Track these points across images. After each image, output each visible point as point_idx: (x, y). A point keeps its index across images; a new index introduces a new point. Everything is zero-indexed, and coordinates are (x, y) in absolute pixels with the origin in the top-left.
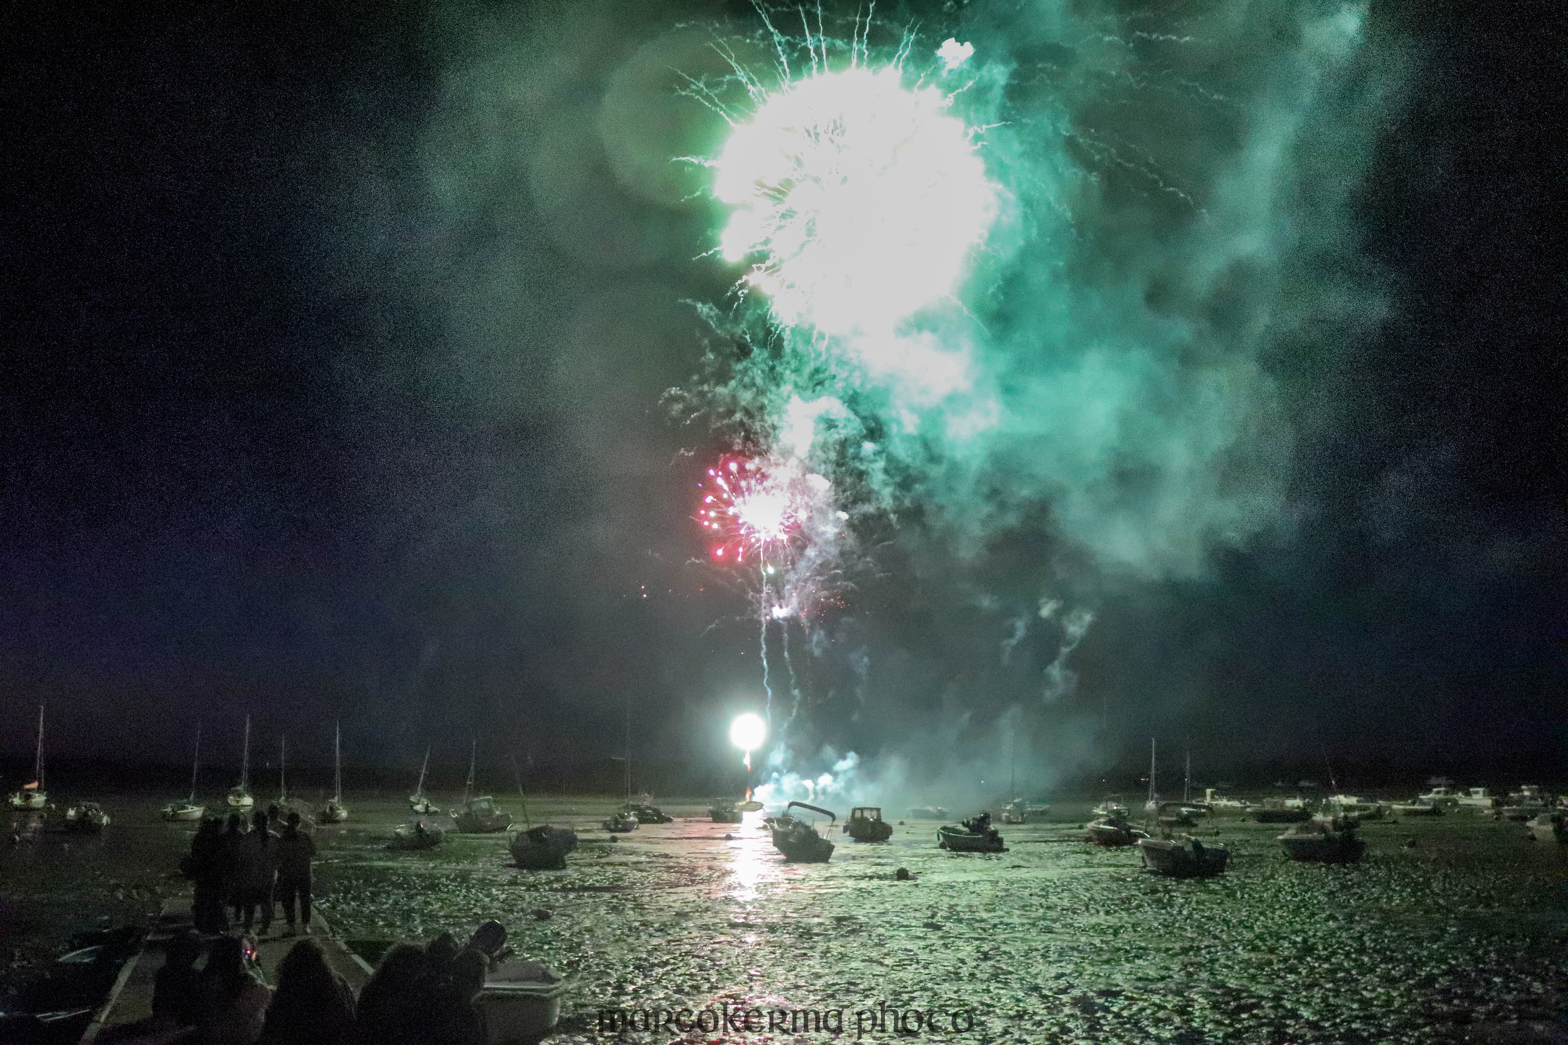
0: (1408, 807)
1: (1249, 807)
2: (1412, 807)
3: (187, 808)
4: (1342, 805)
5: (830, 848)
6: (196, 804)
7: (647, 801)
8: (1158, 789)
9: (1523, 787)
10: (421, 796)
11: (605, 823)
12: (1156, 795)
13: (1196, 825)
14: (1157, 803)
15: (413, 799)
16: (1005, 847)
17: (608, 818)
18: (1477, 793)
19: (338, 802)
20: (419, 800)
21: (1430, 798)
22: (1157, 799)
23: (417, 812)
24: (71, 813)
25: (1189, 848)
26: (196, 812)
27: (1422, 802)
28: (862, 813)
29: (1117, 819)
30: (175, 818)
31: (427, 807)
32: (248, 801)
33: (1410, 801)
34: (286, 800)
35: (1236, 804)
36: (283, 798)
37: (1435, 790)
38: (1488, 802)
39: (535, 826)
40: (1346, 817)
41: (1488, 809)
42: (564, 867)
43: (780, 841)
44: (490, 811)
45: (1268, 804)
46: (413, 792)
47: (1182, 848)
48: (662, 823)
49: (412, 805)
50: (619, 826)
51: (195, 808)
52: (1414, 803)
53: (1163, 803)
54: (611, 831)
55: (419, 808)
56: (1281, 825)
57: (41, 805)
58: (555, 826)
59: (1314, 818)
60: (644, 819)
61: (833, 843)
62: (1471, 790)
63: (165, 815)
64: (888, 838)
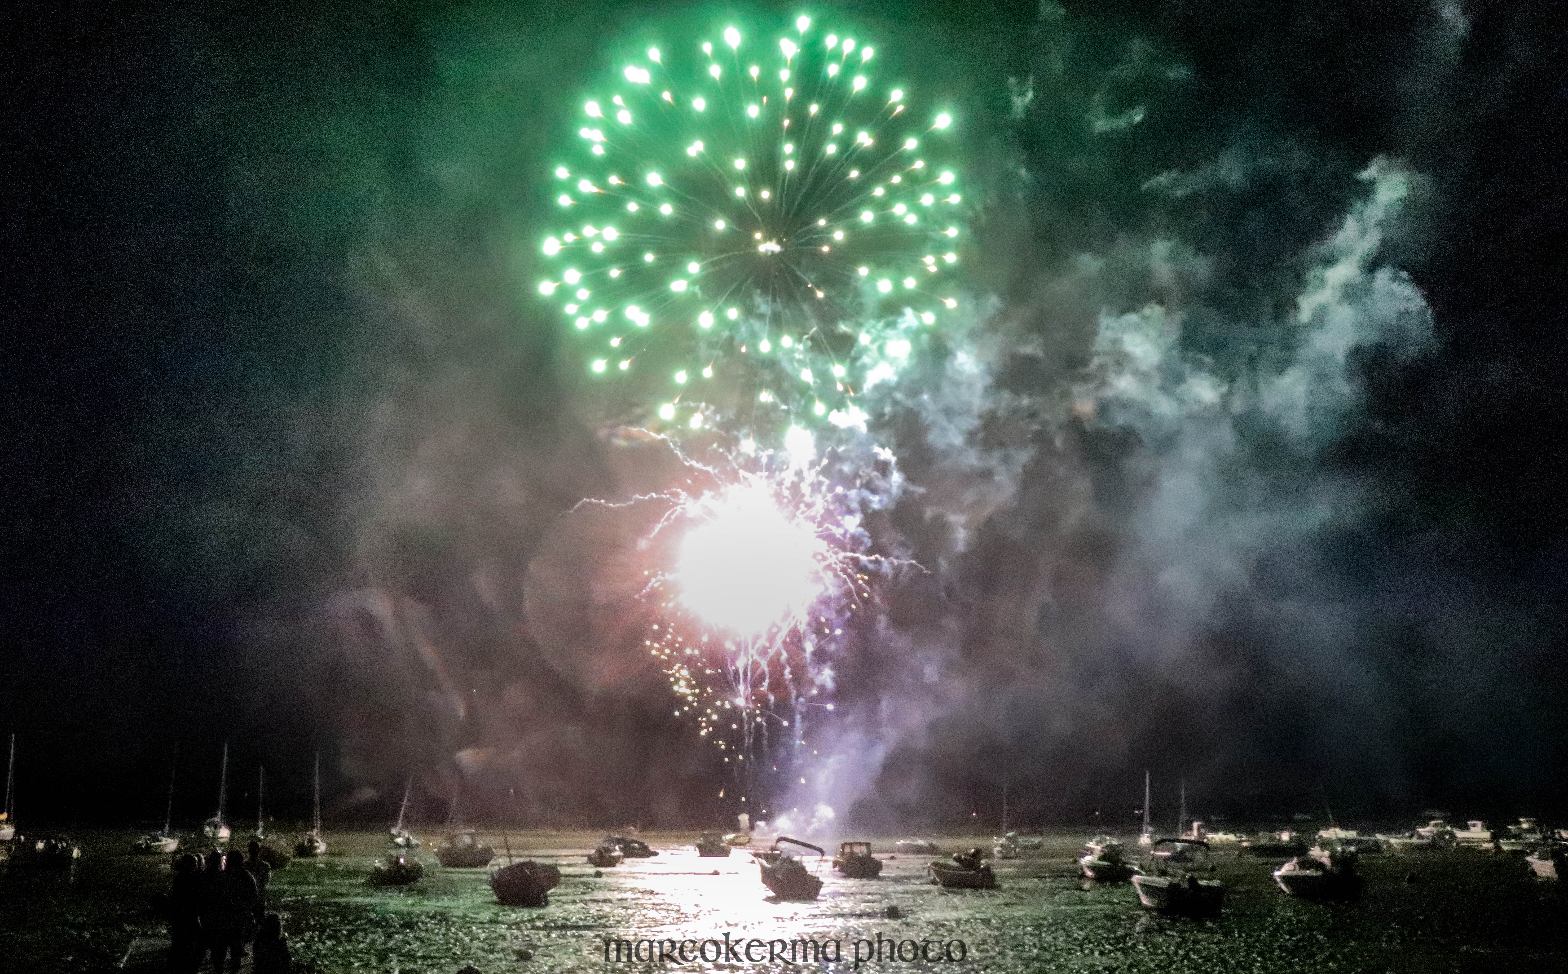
0: (1405, 841)
1: (1244, 841)
2: (1409, 841)
3: (161, 841)
4: (1339, 839)
5: (818, 885)
6: (170, 835)
7: (634, 833)
8: (1151, 823)
9: (1522, 820)
10: (402, 828)
11: (589, 857)
12: (1150, 829)
13: (1191, 860)
14: (1151, 837)
15: (394, 831)
16: (997, 883)
17: (593, 852)
18: (1474, 825)
19: (317, 834)
20: (400, 833)
21: (1427, 831)
22: (1151, 832)
23: (398, 846)
24: (40, 845)
25: (1185, 885)
26: (170, 844)
27: (1421, 837)
28: (852, 848)
29: (1111, 855)
30: (148, 850)
31: (408, 840)
32: (224, 833)
33: (1407, 834)
34: (263, 833)
35: (1232, 837)
36: (261, 830)
37: (1433, 822)
38: (1487, 835)
39: (518, 860)
40: (1343, 851)
41: (1487, 842)
42: (547, 903)
43: (769, 877)
44: (473, 846)
45: (1263, 839)
46: (394, 825)
47: (1179, 885)
48: (648, 856)
49: (393, 837)
50: (603, 859)
51: (170, 840)
52: (1411, 837)
53: (1159, 838)
54: (597, 865)
55: (399, 840)
56: (1276, 860)
57: (9, 837)
58: (538, 861)
59: (1311, 853)
60: (629, 852)
61: (821, 879)
62: (1469, 823)
63: (138, 847)
64: (877, 873)
